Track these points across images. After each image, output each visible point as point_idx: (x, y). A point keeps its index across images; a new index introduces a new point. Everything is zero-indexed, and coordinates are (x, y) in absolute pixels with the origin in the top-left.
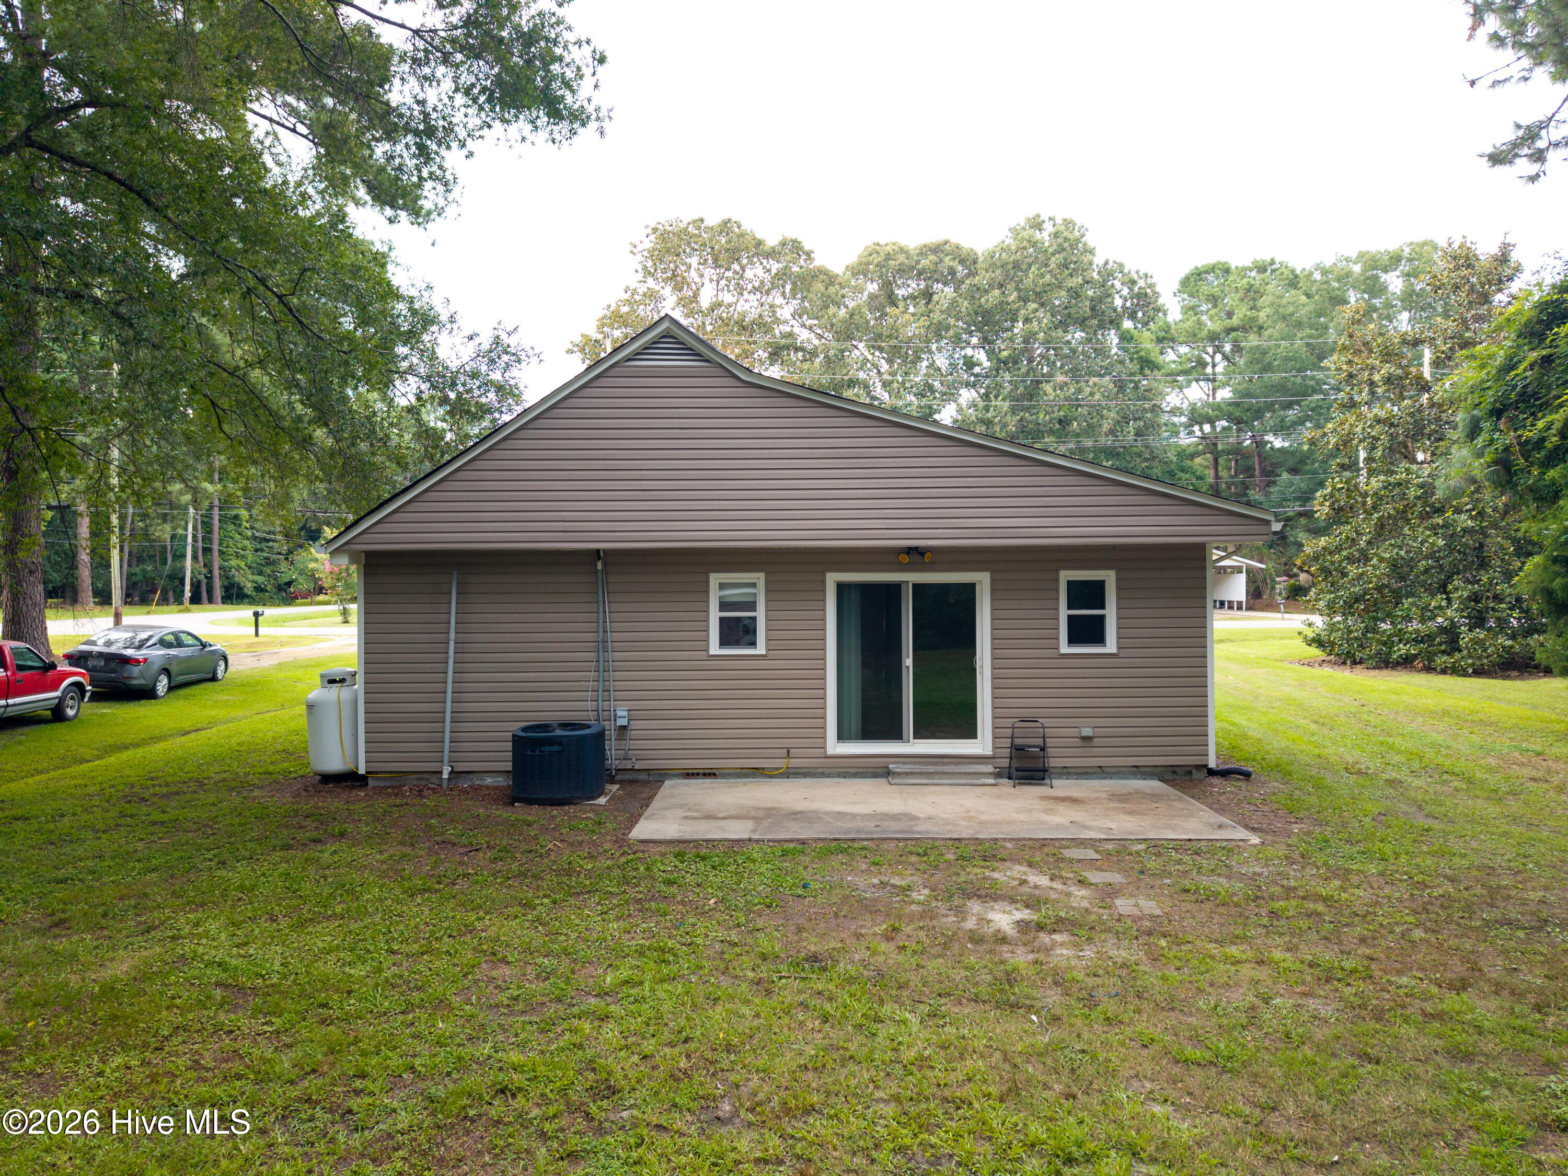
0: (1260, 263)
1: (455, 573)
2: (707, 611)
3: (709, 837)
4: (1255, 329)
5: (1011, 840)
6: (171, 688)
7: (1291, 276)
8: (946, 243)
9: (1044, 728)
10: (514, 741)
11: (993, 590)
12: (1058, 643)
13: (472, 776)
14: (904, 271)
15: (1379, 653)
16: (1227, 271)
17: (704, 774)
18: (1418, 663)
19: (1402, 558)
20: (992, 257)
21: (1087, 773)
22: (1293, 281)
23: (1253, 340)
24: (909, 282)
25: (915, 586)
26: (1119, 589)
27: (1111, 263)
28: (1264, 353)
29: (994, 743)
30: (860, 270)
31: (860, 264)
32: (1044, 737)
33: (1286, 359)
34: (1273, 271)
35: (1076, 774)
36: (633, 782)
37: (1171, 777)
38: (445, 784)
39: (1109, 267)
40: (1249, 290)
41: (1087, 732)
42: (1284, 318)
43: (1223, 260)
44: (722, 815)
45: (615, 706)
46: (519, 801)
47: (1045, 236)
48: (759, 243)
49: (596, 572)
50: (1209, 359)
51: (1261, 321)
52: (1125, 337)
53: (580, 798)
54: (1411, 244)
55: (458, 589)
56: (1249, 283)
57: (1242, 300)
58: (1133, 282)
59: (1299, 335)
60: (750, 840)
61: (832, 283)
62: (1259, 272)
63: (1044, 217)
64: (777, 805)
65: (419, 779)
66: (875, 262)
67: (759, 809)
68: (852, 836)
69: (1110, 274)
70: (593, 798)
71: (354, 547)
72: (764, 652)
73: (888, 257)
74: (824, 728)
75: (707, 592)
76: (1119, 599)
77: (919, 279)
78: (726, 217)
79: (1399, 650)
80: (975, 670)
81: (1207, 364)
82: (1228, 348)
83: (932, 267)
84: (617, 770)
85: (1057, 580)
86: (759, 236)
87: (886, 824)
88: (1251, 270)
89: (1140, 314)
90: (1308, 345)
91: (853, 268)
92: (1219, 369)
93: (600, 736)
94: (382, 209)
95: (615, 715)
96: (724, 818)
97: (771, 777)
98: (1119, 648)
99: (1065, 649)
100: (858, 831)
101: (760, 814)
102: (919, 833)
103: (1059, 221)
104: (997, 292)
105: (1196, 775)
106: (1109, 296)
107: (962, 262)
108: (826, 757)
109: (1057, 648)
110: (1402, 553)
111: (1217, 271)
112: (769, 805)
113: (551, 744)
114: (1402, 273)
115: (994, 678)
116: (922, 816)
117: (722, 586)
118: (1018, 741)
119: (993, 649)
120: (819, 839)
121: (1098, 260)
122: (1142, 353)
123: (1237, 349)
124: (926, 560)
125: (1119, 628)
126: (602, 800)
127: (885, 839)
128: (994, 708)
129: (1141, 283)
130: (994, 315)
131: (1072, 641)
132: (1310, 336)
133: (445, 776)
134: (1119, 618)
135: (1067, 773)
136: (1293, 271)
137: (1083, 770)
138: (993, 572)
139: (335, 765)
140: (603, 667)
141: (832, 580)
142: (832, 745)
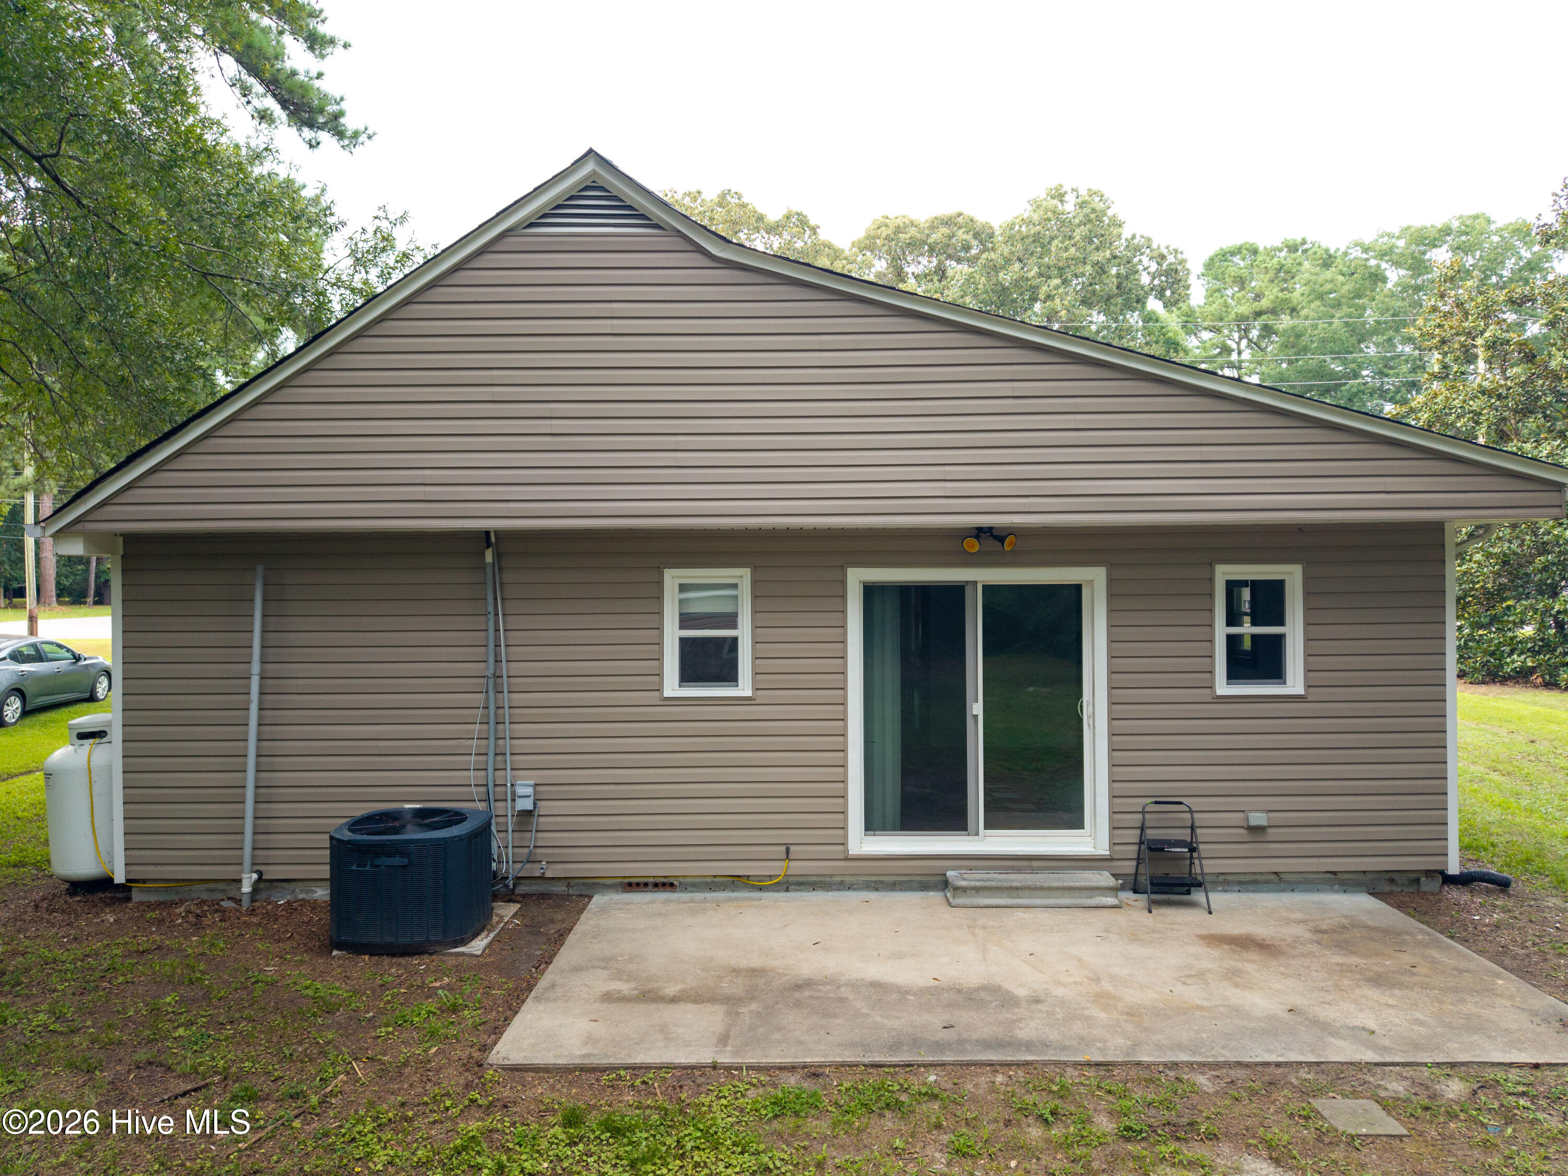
0: (1291, 243)
1: (260, 569)
2: (660, 628)
3: (640, 1058)
4: (1288, 311)
5: (1203, 1066)
6: (26, 713)
7: (1325, 256)
8: (959, 215)
9: (1191, 811)
10: (332, 848)
11: (1112, 596)
12: (1213, 680)
13: (293, 885)
14: (914, 245)
15: (1484, 665)
16: (1255, 252)
17: (656, 885)
18: (1536, 678)
19: (1515, 553)
20: (1011, 229)
21: (1256, 882)
22: (1327, 261)
23: (1285, 322)
24: (920, 259)
25: (986, 588)
26: (1307, 594)
27: (1138, 237)
28: (1299, 336)
29: (1111, 836)
30: (868, 245)
31: (868, 237)
32: (1193, 828)
33: (1323, 341)
34: (1305, 251)
35: (1240, 883)
36: (543, 896)
37: (1387, 888)
38: (246, 902)
39: (1136, 242)
40: (1279, 270)
41: (1258, 819)
42: (1321, 297)
43: (1251, 241)
44: (671, 990)
45: (514, 778)
46: (340, 946)
47: (1070, 206)
48: (760, 218)
49: (483, 567)
50: (1234, 346)
51: (1295, 302)
52: (1150, 318)
53: (439, 943)
54: (1461, 217)
55: (265, 593)
56: (1279, 263)
57: (1272, 281)
58: (1163, 257)
59: (1337, 315)
60: (714, 1067)
61: (837, 258)
62: (1289, 251)
63: (1067, 188)
64: (770, 963)
65: (210, 891)
66: (884, 235)
67: (736, 971)
68: (905, 1057)
69: (1137, 249)
70: (464, 942)
71: (89, 526)
72: (748, 693)
73: (898, 230)
74: (844, 813)
75: (660, 598)
76: (1307, 609)
77: (930, 256)
78: (725, 187)
79: (1513, 662)
80: (1080, 720)
81: (1233, 350)
82: (1254, 334)
83: (945, 241)
84: (518, 879)
85: (1211, 580)
86: (761, 210)
87: (964, 1017)
88: (1280, 250)
89: (1168, 293)
90: (1347, 324)
91: (859, 242)
92: (1246, 355)
93: (483, 833)
94: (299, 130)
95: (514, 793)
96: (674, 1000)
97: (761, 889)
98: (1308, 686)
99: (1223, 688)
100: (916, 1043)
101: (736, 987)
102: (1028, 1046)
103: (1083, 192)
104: (1017, 266)
105: (1427, 885)
106: (1137, 272)
107: (976, 236)
108: (847, 859)
109: (1211, 687)
110: (1514, 547)
111: (1245, 252)
112: (755, 961)
113: (390, 855)
114: (1451, 246)
115: (1112, 734)
116: (1021, 992)
117: (683, 588)
118: (1151, 834)
119: (1111, 688)
120: (843, 1065)
121: (1126, 233)
122: (1170, 334)
123: (1267, 331)
124: (1007, 548)
125: (1308, 655)
126: (478, 945)
127: (969, 1064)
128: (1112, 781)
129: (1171, 259)
130: (1011, 294)
131: (1234, 675)
132: (1350, 316)
133: (246, 888)
134: (1308, 640)
135: (1226, 882)
136: (1327, 251)
137: (1248, 878)
138: (1111, 568)
139: (86, 865)
140: (494, 717)
141: (855, 580)
142: (858, 840)
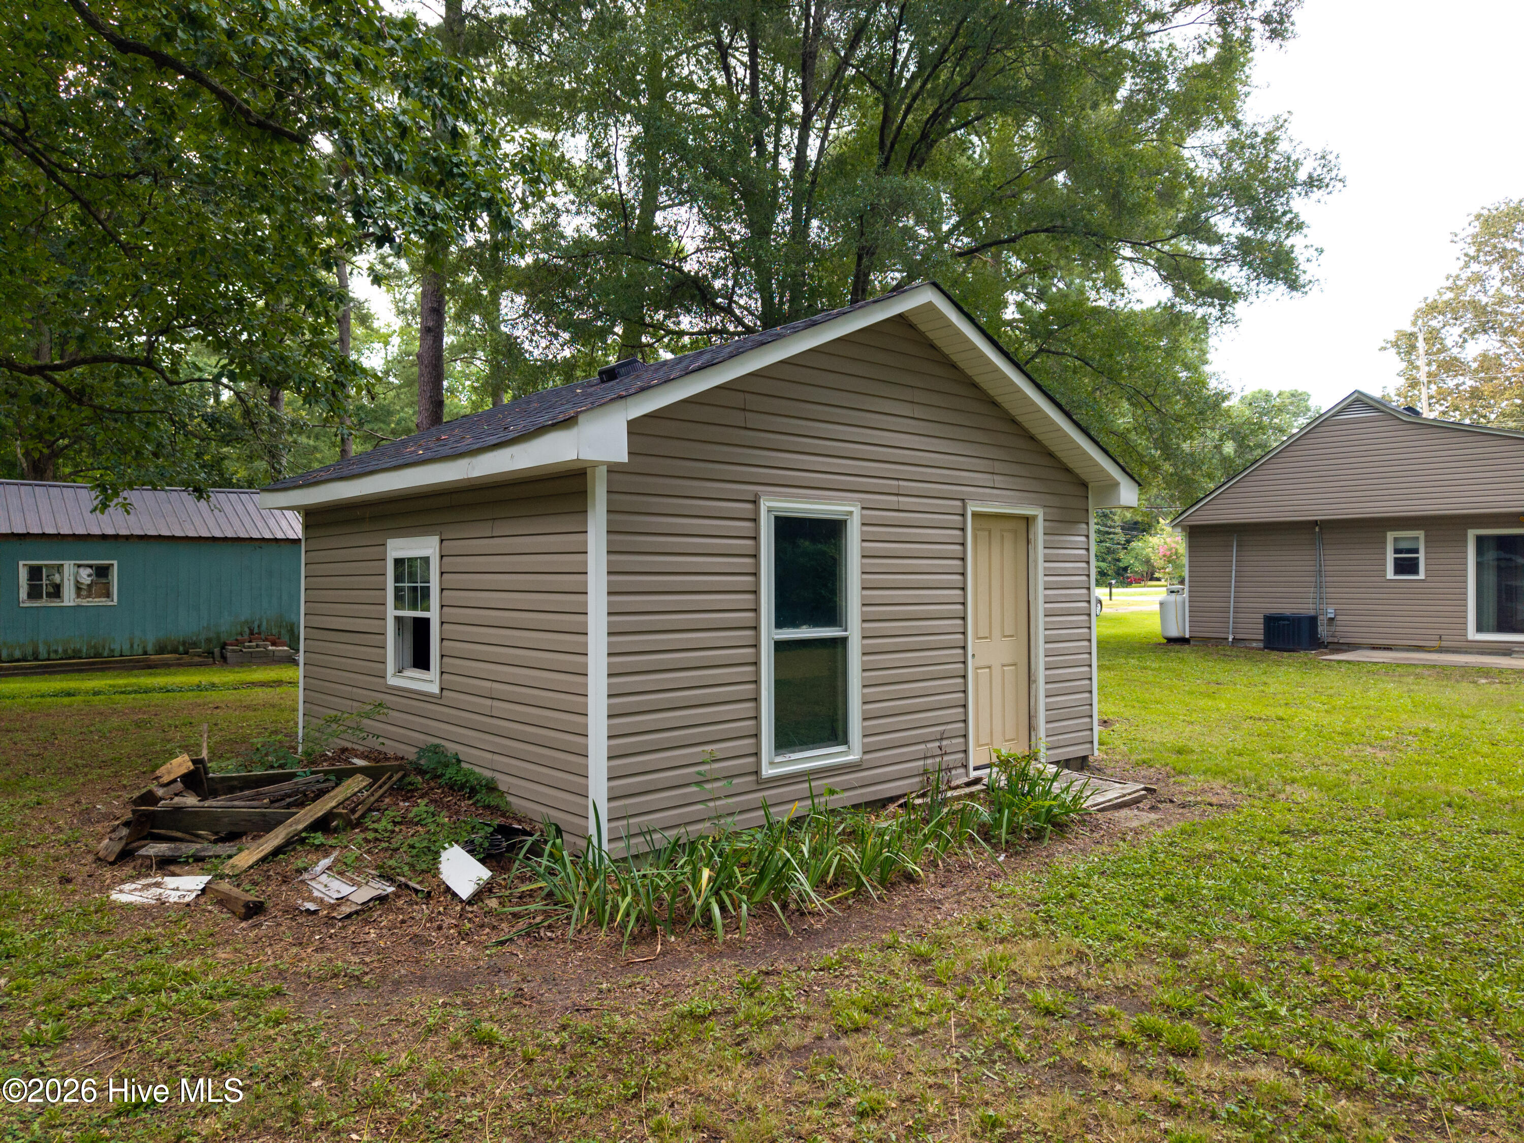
1: (1236, 535)
2: (1385, 554)
13: (1245, 641)
17: (1384, 648)
36: (1338, 650)
45: (1326, 607)
46: (1267, 648)
49: (1315, 533)
53: (1300, 649)
55: (1237, 544)
71: (1183, 523)
72: (1423, 578)
74: (1466, 624)
75: (1385, 543)
84: (1325, 640)
93: (1316, 623)
95: (1326, 612)
97: (1429, 652)
108: (1466, 642)
113: (1284, 620)
117: (1395, 540)
126: (1313, 652)
133: (1230, 640)
139: (1174, 633)
140: (1319, 586)
141: (1472, 534)
142: (1472, 634)
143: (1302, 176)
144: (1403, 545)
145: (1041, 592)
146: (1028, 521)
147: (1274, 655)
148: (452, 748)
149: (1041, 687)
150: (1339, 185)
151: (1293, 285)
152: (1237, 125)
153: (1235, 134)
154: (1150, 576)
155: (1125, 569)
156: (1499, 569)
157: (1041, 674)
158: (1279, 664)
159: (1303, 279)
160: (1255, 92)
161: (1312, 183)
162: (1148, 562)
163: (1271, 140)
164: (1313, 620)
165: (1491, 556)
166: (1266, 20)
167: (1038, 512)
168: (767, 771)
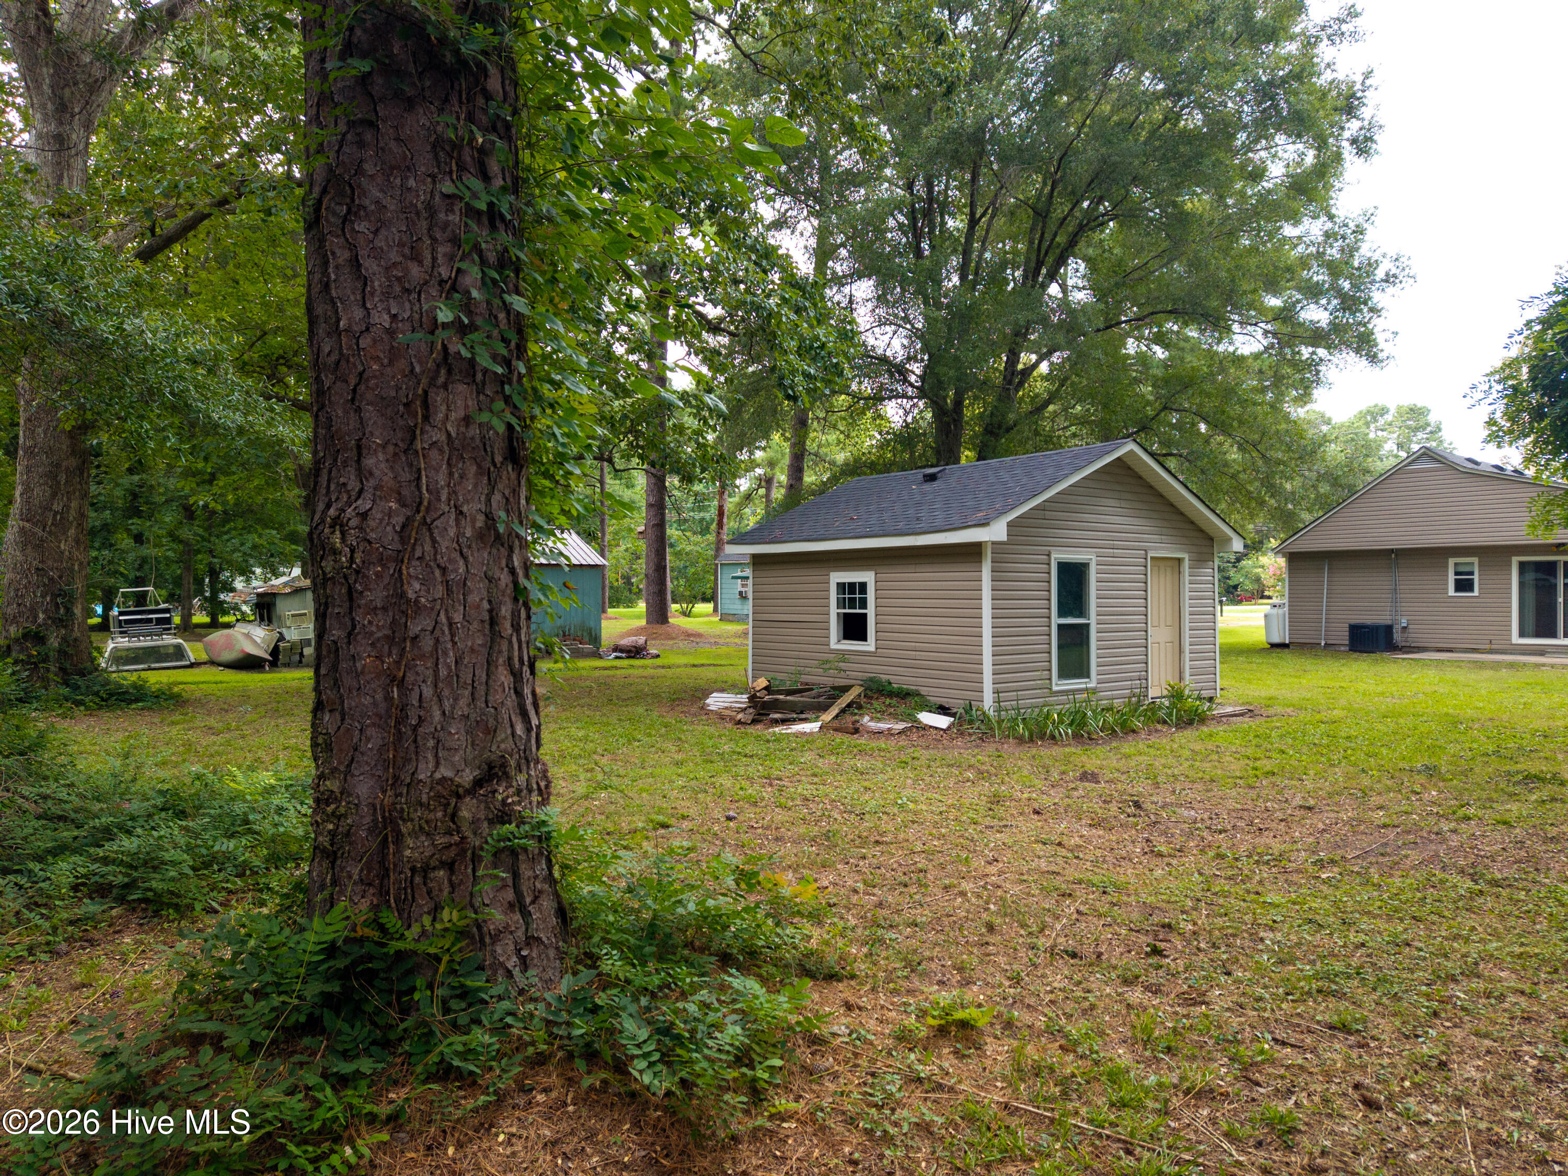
1: (1327, 561)
2: (1447, 575)
13: (1334, 646)
17: (1447, 651)
25: (1564, 562)
38: (1322, 648)
45: (1400, 618)
49: (1391, 558)
55: (1328, 568)
65: (1311, 646)
71: (1284, 551)
72: (1477, 595)
74: (1511, 631)
75: (1447, 567)
84: (1402, 646)
95: (1400, 622)
97: (1482, 653)
108: (1512, 645)
117: (1455, 564)
133: (1323, 645)
139: (1276, 639)
140: (1395, 601)
141: (1515, 560)
142: (1516, 639)
143: (1380, 274)
144: (1461, 569)
145: (1187, 602)
146: (1179, 561)
147: (1356, 655)
148: (884, 677)
149: (1187, 656)
150: (1411, 281)
151: (1373, 359)
152: (1331, 217)
153: (1329, 225)
154: (1260, 594)
155: (1235, 587)
156: (1537, 587)
157: (1187, 648)
158: (1356, 660)
159: (1380, 356)
160: (1347, 188)
161: (1389, 279)
162: (1258, 580)
163: (1359, 231)
164: (1389, 629)
165: (1530, 576)
166: (1354, 141)
167: (1186, 556)
168: (1055, 688)
